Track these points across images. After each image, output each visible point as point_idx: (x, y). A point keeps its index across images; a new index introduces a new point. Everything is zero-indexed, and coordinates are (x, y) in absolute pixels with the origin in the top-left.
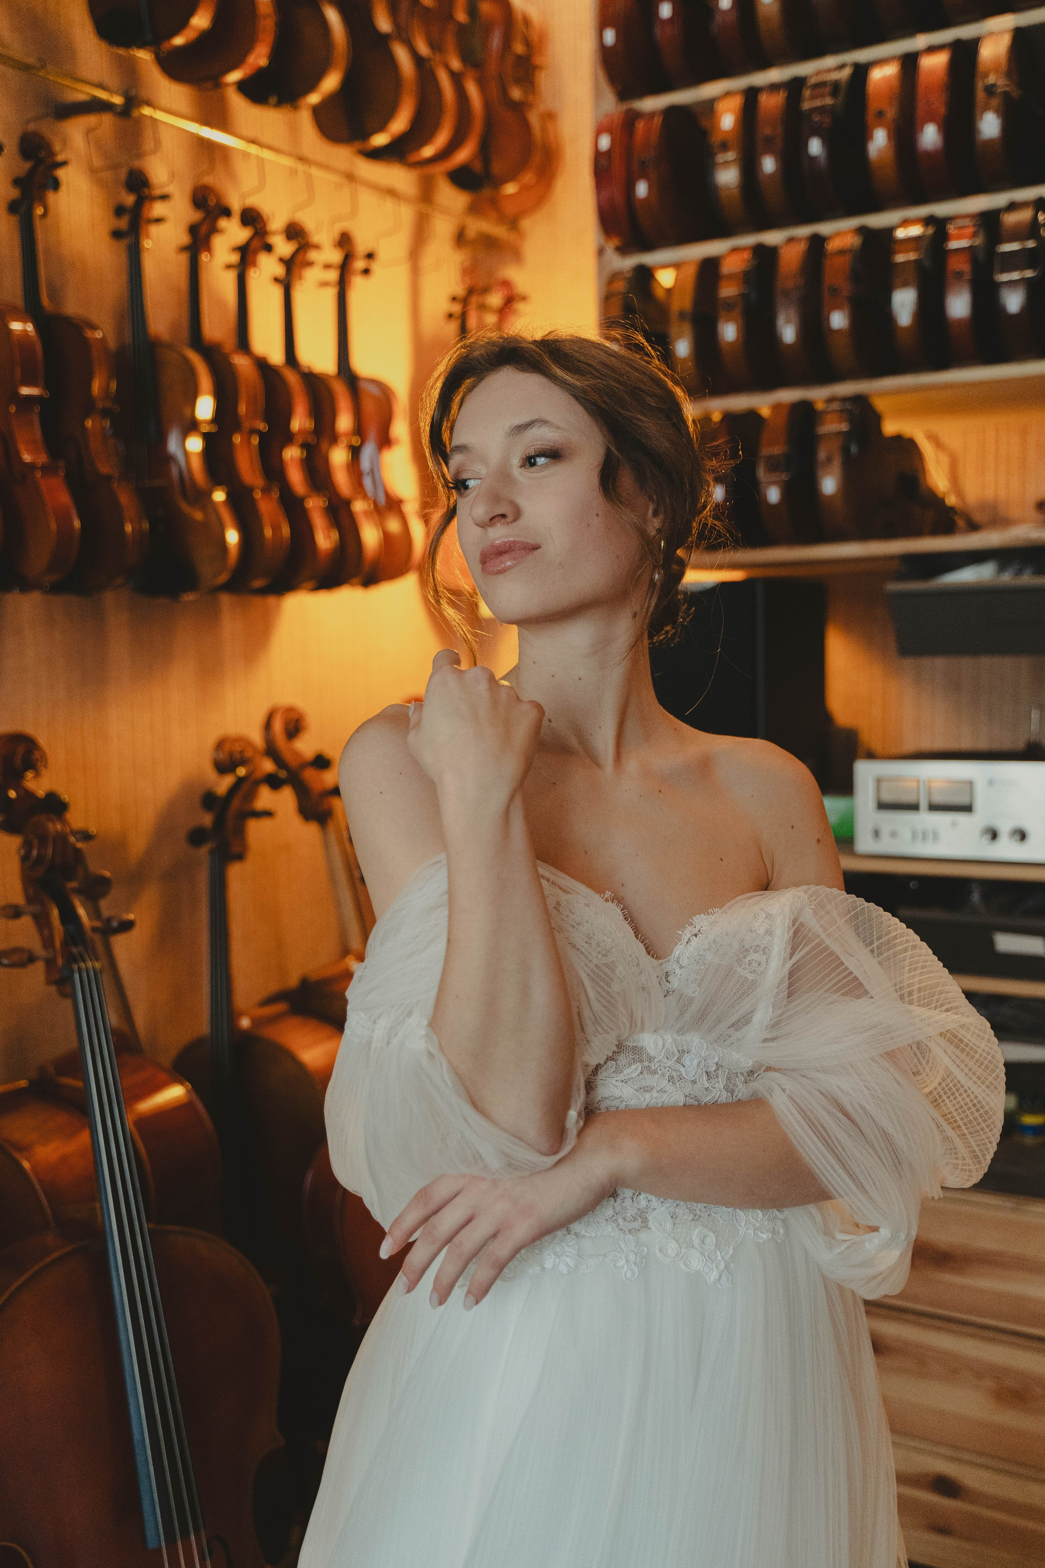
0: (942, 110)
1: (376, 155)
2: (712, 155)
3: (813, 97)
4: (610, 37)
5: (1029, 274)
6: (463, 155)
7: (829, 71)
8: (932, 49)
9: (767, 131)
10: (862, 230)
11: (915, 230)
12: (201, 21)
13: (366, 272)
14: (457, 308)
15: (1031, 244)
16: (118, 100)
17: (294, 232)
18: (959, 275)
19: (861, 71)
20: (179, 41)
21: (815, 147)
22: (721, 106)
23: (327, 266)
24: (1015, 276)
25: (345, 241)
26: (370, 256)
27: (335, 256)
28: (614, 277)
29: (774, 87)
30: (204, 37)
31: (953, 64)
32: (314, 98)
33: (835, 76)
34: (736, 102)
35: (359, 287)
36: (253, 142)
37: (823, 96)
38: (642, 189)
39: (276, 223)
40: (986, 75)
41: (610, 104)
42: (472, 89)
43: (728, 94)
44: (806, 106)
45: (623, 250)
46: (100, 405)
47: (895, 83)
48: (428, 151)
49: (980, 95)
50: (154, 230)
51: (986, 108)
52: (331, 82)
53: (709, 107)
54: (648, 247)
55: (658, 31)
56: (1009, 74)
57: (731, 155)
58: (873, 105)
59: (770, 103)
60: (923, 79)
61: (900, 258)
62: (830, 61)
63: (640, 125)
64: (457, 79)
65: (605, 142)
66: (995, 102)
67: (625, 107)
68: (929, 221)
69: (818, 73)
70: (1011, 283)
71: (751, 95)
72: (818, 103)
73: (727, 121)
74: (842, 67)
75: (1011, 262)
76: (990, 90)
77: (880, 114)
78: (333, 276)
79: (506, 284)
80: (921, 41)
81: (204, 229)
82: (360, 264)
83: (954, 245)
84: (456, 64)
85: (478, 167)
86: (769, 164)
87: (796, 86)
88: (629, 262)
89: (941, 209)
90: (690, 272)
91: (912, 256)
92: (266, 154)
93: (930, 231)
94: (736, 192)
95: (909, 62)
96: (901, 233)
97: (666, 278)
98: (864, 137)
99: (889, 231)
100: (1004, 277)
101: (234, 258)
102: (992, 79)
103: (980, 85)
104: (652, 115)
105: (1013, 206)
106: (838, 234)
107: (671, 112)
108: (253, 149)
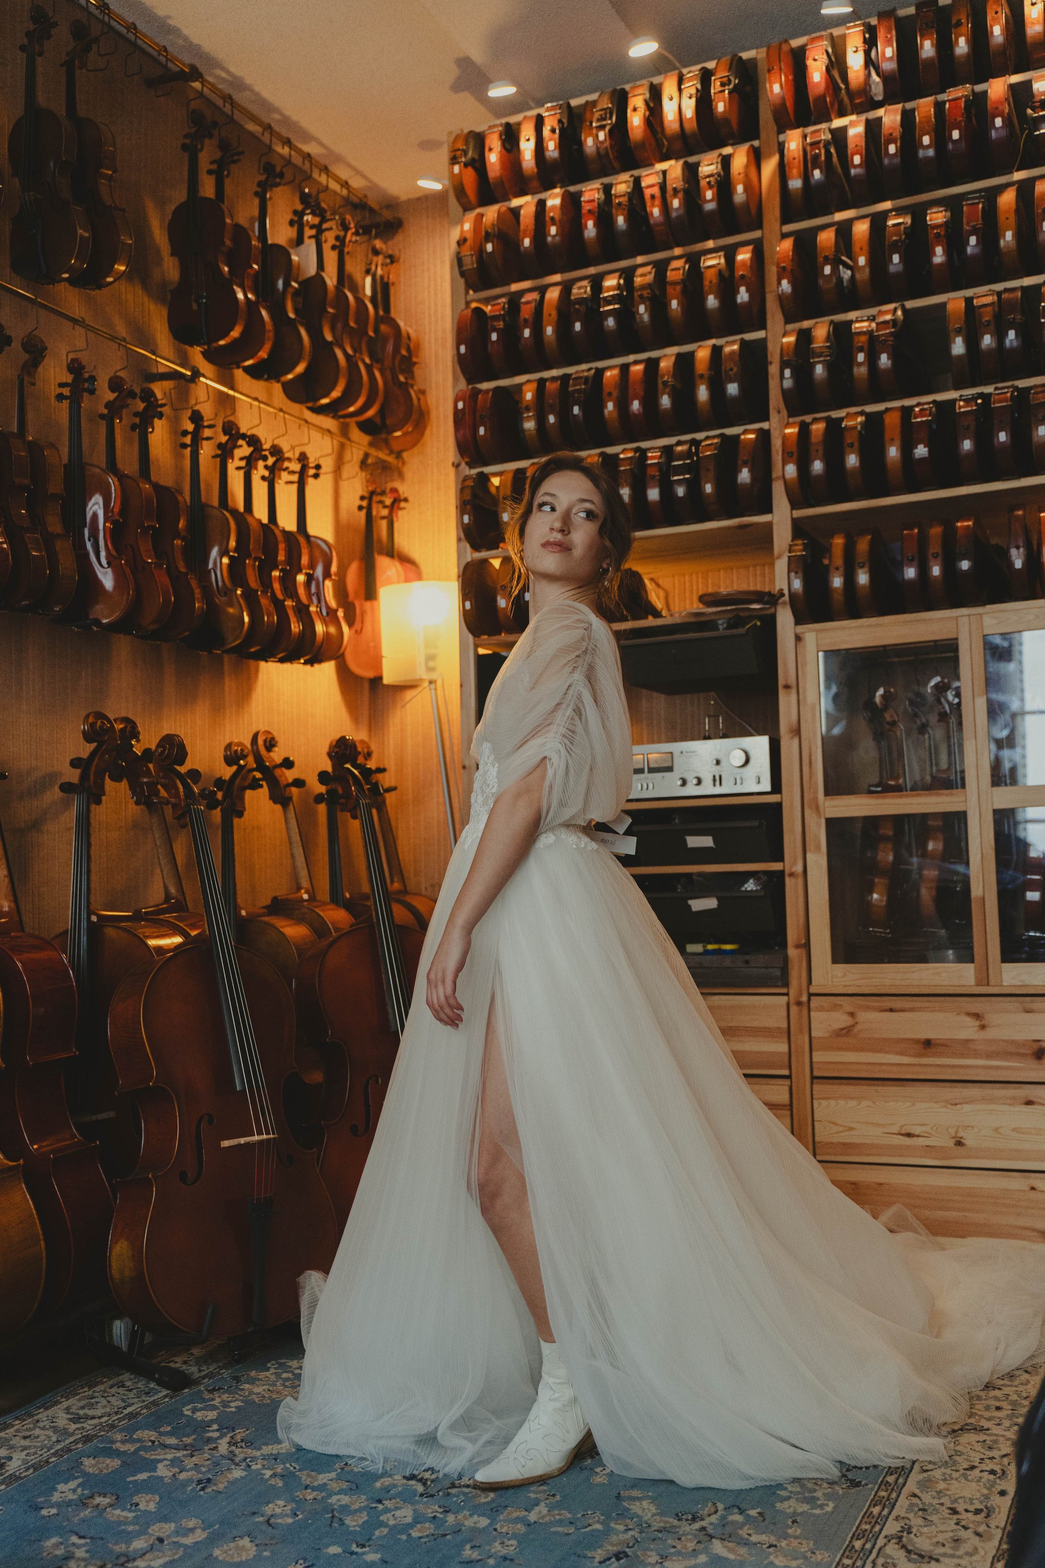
0: (642, 394)
1: (319, 410)
2: (522, 414)
3: (574, 385)
4: (463, 349)
5: (687, 476)
6: (370, 413)
7: (583, 371)
8: (636, 362)
9: (551, 401)
10: (602, 454)
11: (630, 455)
12: (235, 333)
13: (316, 476)
14: (364, 503)
15: (688, 461)
16: (189, 373)
17: (276, 451)
18: (653, 477)
19: (600, 372)
20: (222, 343)
21: (576, 410)
22: (524, 388)
23: (293, 472)
24: (681, 477)
25: (303, 458)
26: (318, 467)
27: (296, 467)
28: (466, 479)
29: (554, 379)
30: (235, 341)
31: (646, 369)
32: (290, 376)
33: (586, 374)
34: (534, 385)
35: (312, 485)
36: (256, 399)
37: (580, 385)
38: (482, 431)
39: (266, 446)
40: (663, 376)
41: (463, 385)
42: (377, 374)
43: (528, 381)
44: (570, 389)
45: (471, 465)
46: (183, 534)
47: (617, 378)
48: (352, 409)
49: (660, 386)
50: (205, 443)
51: (663, 393)
52: (300, 368)
53: (519, 387)
54: (486, 464)
55: (489, 346)
56: (674, 376)
57: (531, 414)
58: (607, 389)
59: (551, 387)
60: (632, 377)
61: (622, 468)
62: (584, 367)
63: (480, 396)
64: (369, 368)
65: (460, 405)
66: (667, 390)
67: (470, 387)
68: (637, 450)
69: (577, 372)
70: (679, 482)
71: (542, 382)
72: (578, 387)
73: (529, 396)
74: (590, 369)
75: (678, 470)
76: (665, 384)
77: (610, 394)
78: (295, 478)
79: (394, 490)
80: (631, 358)
81: (230, 445)
82: (312, 472)
83: (649, 462)
84: (368, 361)
85: (378, 420)
86: (552, 419)
87: (566, 378)
88: (474, 472)
89: (644, 445)
90: (510, 476)
91: (628, 467)
92: (262, 406)
93: (637, 454)
94: (534, 432)
95: (625, 368)
96: (622, 456)
97: (496, 481)
98: (603, 406)
99: (617, 455)
100: (676, 478)
101: (243, 463)
102: (666, 378)
103: (660, 381)
104: (487, 391)
105: (679, 443)
106: (589, 456)
107: (497, 389)
108: (256, 403)
